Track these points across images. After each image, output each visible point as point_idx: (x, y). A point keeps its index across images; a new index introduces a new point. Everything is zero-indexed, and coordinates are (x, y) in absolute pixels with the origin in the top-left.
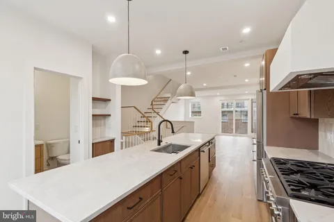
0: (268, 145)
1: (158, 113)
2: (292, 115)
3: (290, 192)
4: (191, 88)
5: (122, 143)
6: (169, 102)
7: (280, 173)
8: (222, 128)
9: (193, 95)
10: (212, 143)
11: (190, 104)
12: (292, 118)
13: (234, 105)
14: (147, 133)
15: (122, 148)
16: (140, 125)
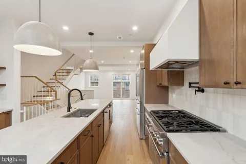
0: (146, 103)
1: (61, 83)
2: (158, 84)
3: (166, 129)
4: (95, 63)
5: (22, 114)
6: (72, 73)
7: (158, 119)
8: (114, 95)
9: (97, 68)
10: (111, 105)
11: (90, 77)
12: (158, 86)
13: (121, 78)
14: (51, 101)
15: (22, 120)
16: (43, 95)
